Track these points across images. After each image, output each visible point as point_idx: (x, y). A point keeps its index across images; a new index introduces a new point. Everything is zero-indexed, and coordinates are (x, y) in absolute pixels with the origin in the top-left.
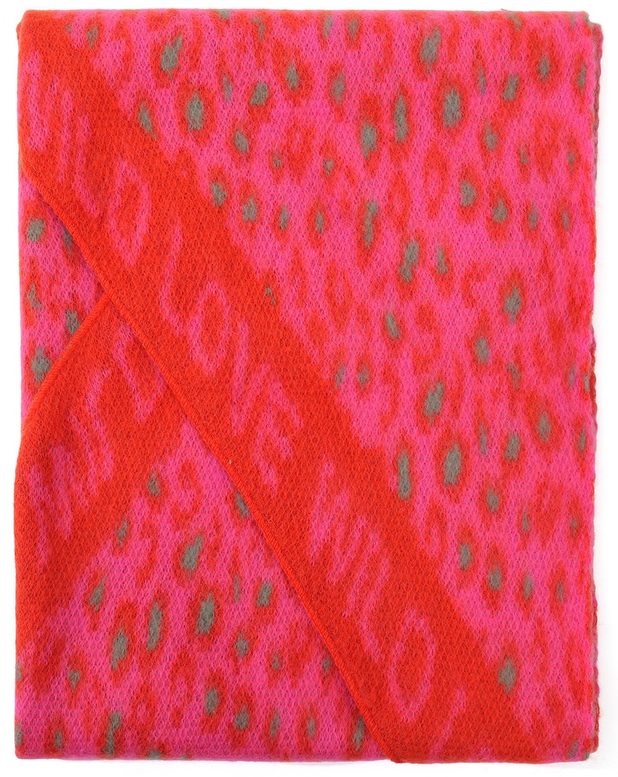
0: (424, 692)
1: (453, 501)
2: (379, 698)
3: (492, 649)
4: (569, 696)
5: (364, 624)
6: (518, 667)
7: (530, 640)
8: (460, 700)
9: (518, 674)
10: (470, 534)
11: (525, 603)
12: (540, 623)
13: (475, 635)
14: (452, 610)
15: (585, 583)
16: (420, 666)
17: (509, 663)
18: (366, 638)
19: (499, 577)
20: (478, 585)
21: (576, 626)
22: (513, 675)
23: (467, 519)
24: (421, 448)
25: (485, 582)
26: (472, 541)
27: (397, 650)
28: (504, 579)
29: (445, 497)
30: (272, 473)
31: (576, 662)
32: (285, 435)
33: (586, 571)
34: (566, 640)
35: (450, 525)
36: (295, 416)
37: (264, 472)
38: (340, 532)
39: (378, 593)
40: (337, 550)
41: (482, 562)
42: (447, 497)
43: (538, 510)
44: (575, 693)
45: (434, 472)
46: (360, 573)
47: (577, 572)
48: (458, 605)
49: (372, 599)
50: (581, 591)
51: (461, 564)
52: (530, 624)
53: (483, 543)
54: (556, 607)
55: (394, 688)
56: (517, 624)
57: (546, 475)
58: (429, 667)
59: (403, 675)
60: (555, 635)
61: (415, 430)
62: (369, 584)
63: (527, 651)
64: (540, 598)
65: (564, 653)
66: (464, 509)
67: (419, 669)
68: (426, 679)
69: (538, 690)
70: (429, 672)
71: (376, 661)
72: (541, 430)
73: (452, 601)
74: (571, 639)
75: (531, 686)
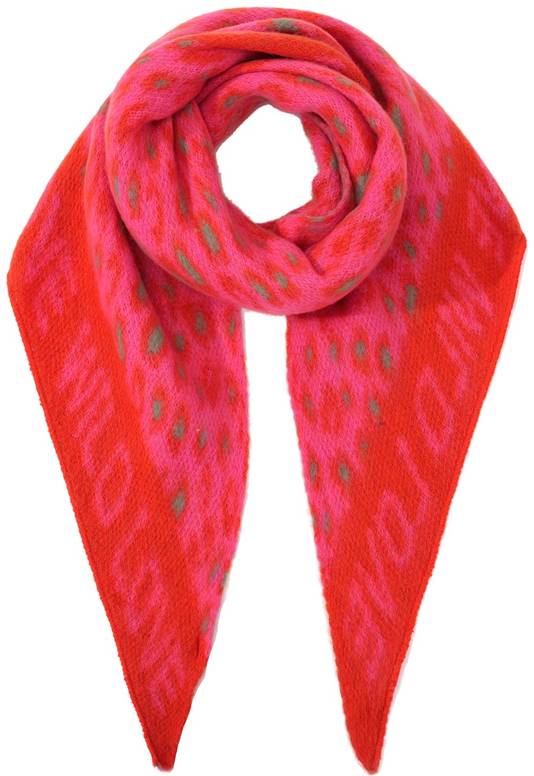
0: (119, 506)
1: (153, 366)
2: (86, 503)
3: (170, 483)
4: (220, 526)
5: (86, 446)
6: (187, 498)
7: (199, 479)
8: (143, 517)
9: (187, 504)
10: (163, 393)
11: (199, 451)
12: (208, 467)
13: (158, 471)
14: (144, 449)
15: (245, 440)
16: (120, 486)
17: (181, 495)
18: (86, 456)
19: (182, 430)
20: (164, 434)
21: (235, 473)
22: (183, 504)
23: (162, 381)
24: (131, 323)
25: (171, 431)
26: (164, 399)
27: (106, 472)
28: (186, 430)
29: (146, 363)
30: (45, 321)
31: (231, 499)
32: (61, 296)
33: (244, 431)
34: (227, 483)
35: (147, 385)
36: (72, 284)
37: (39, 319)
38: (83, 376)
39: (101, 427)
40: (78, 389)
41: (170, 416)
42: (148, 363)
43: (206, 384)
44: (226, 524)
45: (139, 342)
46: (91, 410)
47: (237, 430)
48: (148, 446)
49: (96, 430)
50: (241, 447)
51: (153, 416)
52: (200, 467)
53: (173, 401)
54: (221, 456)
55: (98, 498)
56: (191, 466)
57: (206, 359)
58: (126, 489)
59: (107, 490)
60: (218, 478)
61: (129, 309)
62: (96, 419)
63: (195, 487)
64: (211, 450)
65: (223, 492)
66: (161, 373)
67: (118, 488)
68: (122, 496)
69: (199, 518)
70: (125, 492)
71: (90, 475)
72: (198, 326)
73: (144, 442)
74: (231, 482)
75: (194, 514)
